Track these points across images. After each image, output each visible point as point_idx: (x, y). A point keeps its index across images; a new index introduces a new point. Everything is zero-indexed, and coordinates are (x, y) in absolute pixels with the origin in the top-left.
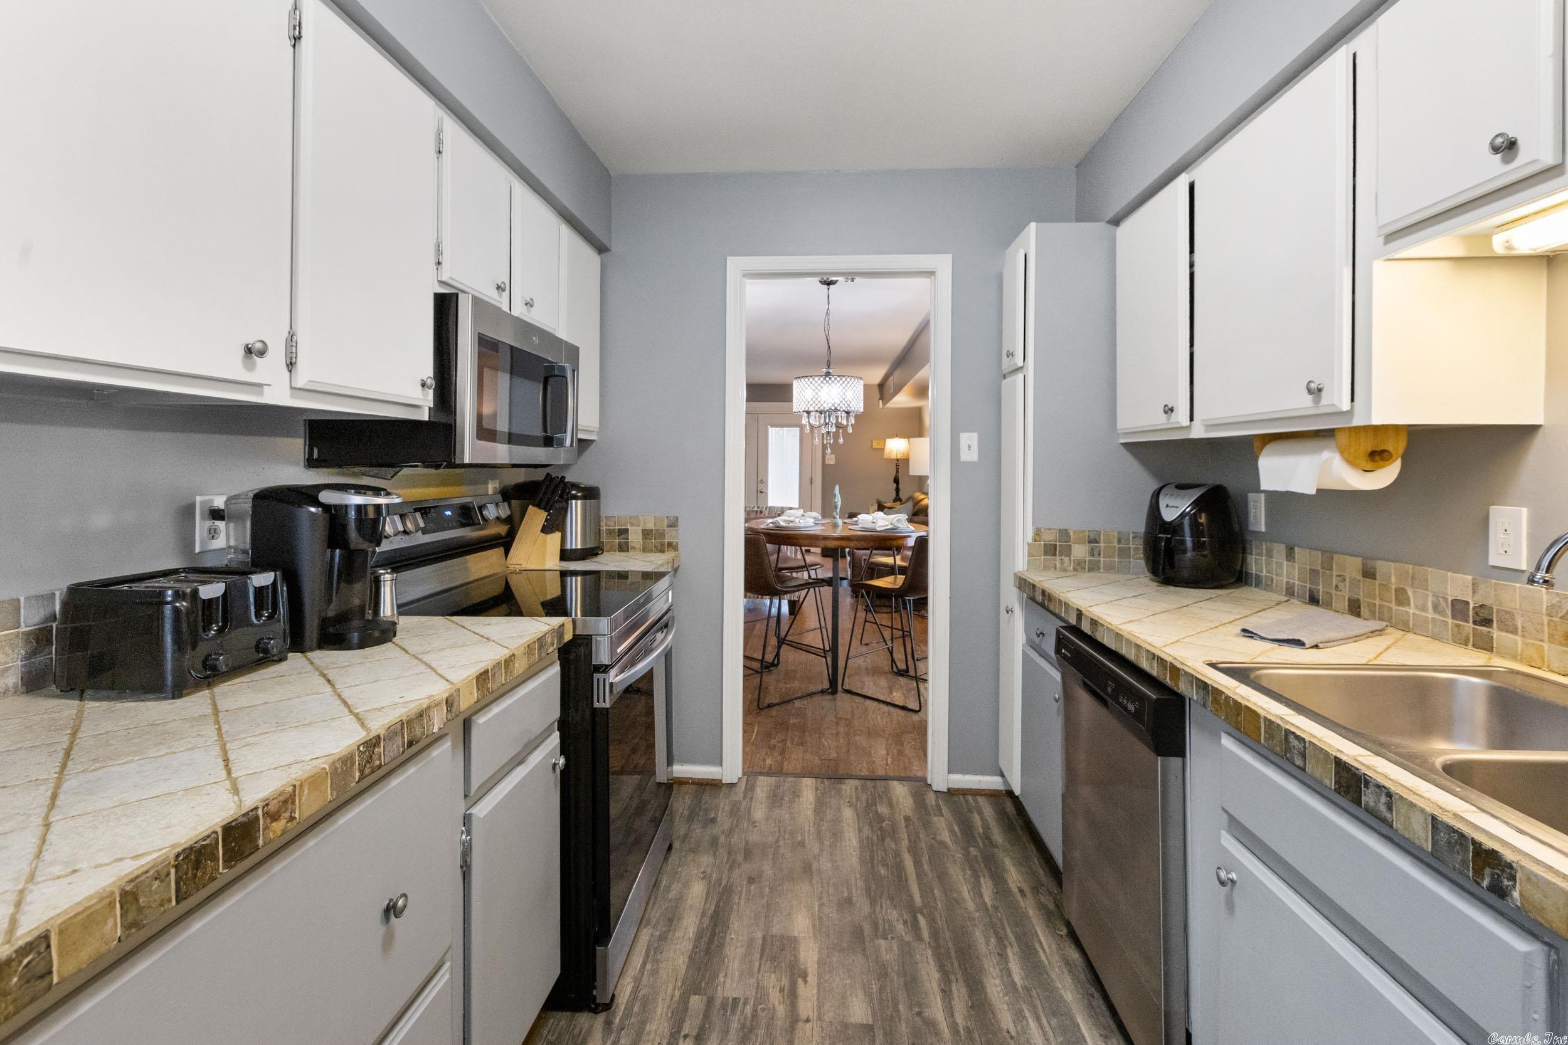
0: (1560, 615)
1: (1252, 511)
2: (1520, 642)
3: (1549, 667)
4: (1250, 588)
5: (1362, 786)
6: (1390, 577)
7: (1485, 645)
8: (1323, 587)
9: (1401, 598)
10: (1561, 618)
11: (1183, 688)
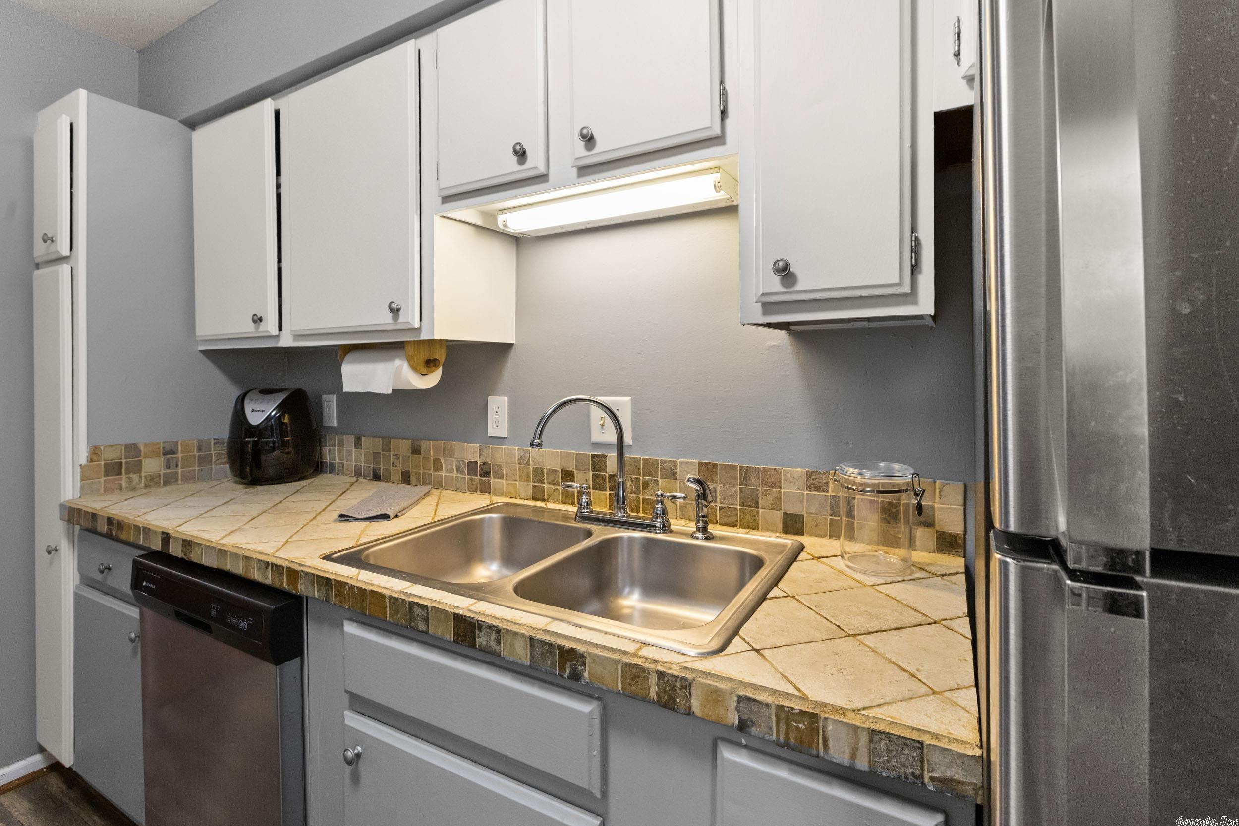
0: (525, 462)
1: (326, 410)
2: (505, 484)
3: (519, 497)
4: (325, 475)
5: (477, 631)
6: (430, 452)
7: (486, 489)
8: (384, 465)
9: (437, 466)
10: (525, 464)
11: (302, 588)
